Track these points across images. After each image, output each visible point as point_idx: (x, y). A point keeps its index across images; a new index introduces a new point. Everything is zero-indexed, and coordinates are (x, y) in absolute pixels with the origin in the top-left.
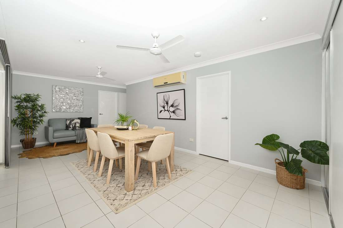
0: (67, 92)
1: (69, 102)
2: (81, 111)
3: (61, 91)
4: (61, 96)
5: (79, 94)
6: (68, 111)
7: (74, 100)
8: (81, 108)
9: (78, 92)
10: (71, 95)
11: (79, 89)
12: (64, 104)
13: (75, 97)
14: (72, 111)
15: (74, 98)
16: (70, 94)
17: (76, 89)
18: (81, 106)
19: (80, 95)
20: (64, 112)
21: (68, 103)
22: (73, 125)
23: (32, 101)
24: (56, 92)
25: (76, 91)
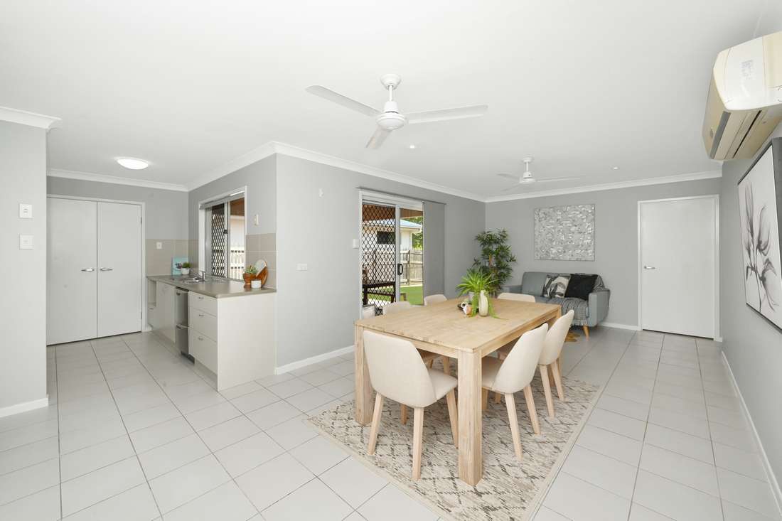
0: (559, 217)
1: (563, 238)
2: (589, 259)
3: (548, 218)
4: (548, 227)
5: (583, 219)
6: (561, 258)
7: (573, 233)
8: (589, 251)
9: (581, 215)
10: (566, 224)
11: (583, 207)
12: (554, 243)
13: (574, 227)
14: (568, 258)
15: (573, 229)
16: (565, 222)
17: (577, 208)
18: (590, 246)
19: (585, 221)
20: (553, 259)
21: (561, 242)
22: (552, 289)
23: (496, 242)
24: (540, 221)
25: (578, 213)
